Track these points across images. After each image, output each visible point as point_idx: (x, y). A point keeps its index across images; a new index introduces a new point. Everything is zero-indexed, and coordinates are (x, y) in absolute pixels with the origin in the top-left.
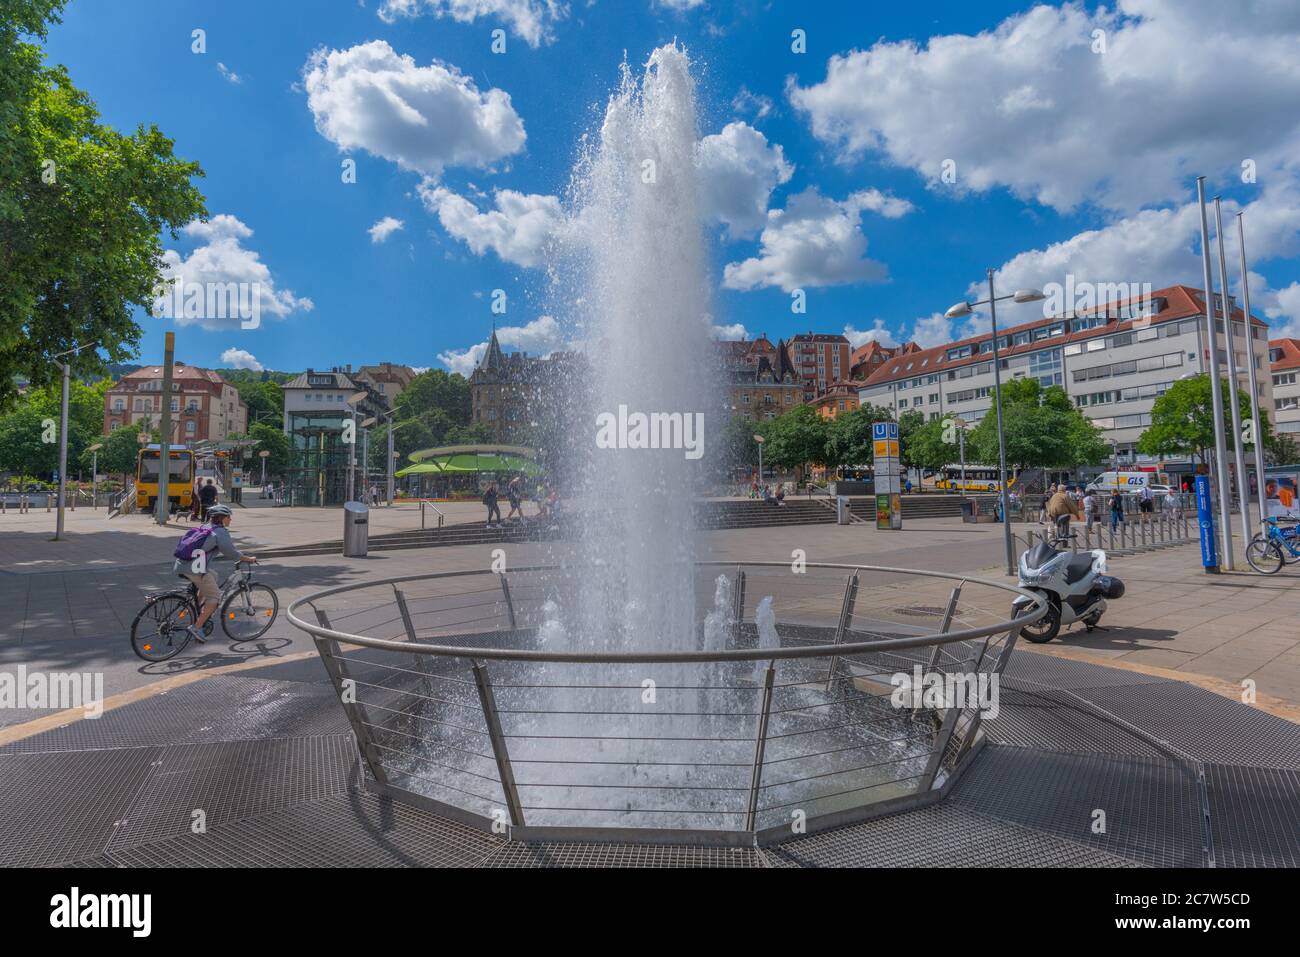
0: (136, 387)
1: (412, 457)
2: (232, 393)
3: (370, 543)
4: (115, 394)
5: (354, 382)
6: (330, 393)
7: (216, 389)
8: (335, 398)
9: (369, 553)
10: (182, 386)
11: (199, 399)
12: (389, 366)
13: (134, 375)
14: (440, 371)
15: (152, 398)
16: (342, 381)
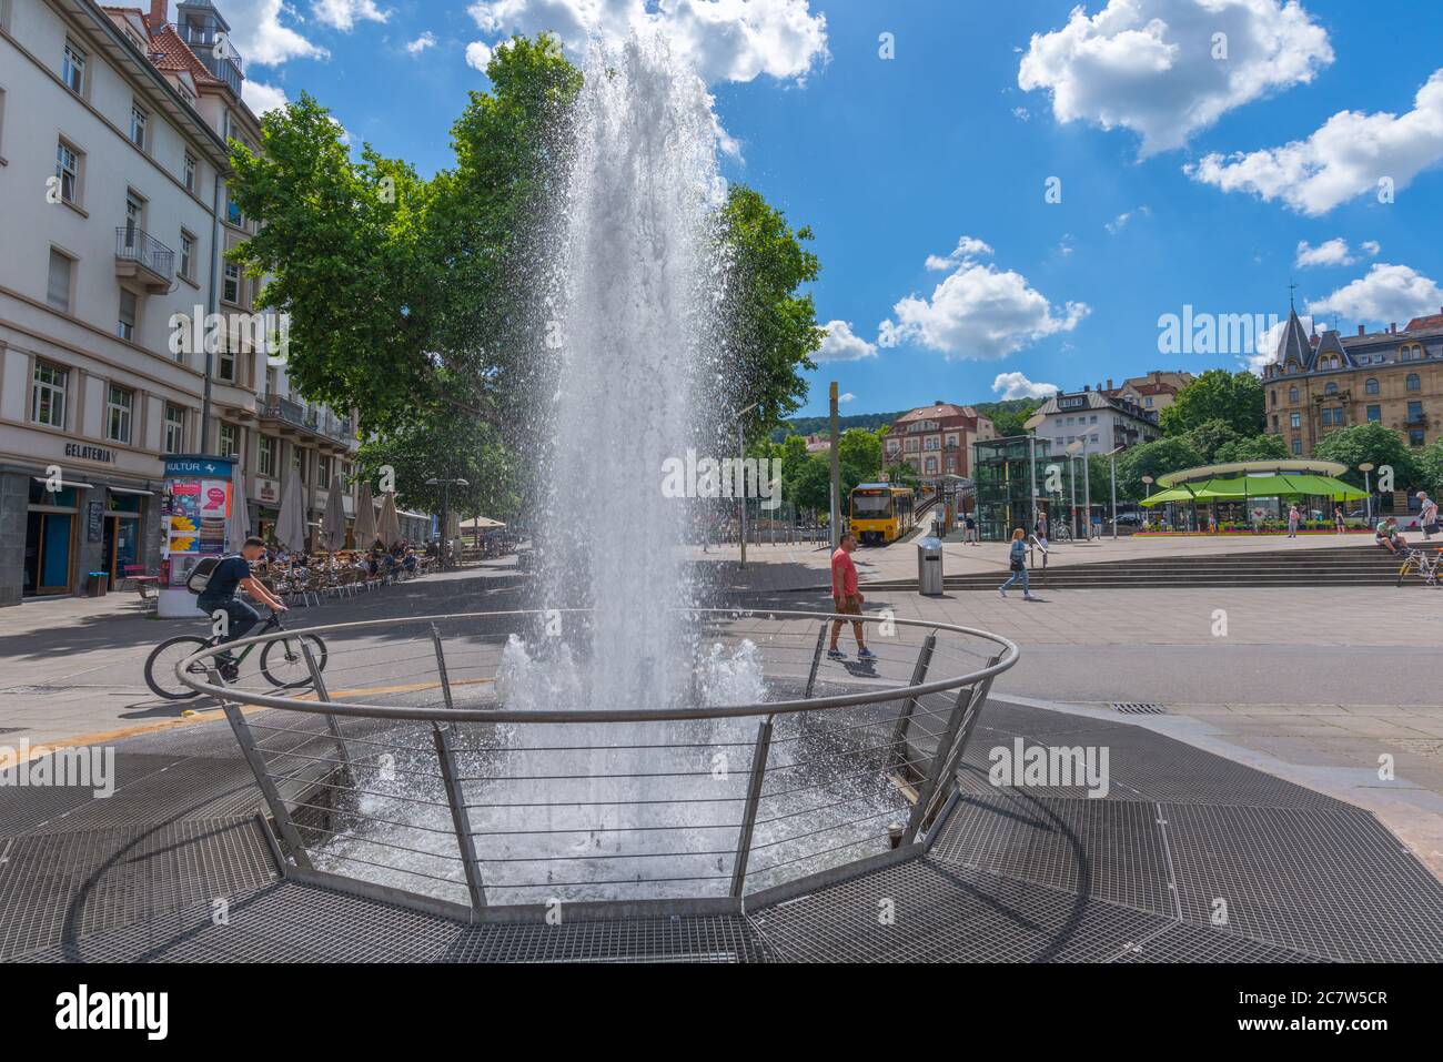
0: (905, 429)
1: (1162, 481)
2: (987, 426)
3: (945, 582)
4: (888, 438)
5: (1110, 400)
6: (1082, 415)
7: (971, 424)
8: (1088, 420)
9: (945, 593)
10: (941, 425)
11: (957, 435)
12: (1158, 374)
13: (903, 419)
14: (1220, 372)
15: (918, 438)
16: (1096, 401)
